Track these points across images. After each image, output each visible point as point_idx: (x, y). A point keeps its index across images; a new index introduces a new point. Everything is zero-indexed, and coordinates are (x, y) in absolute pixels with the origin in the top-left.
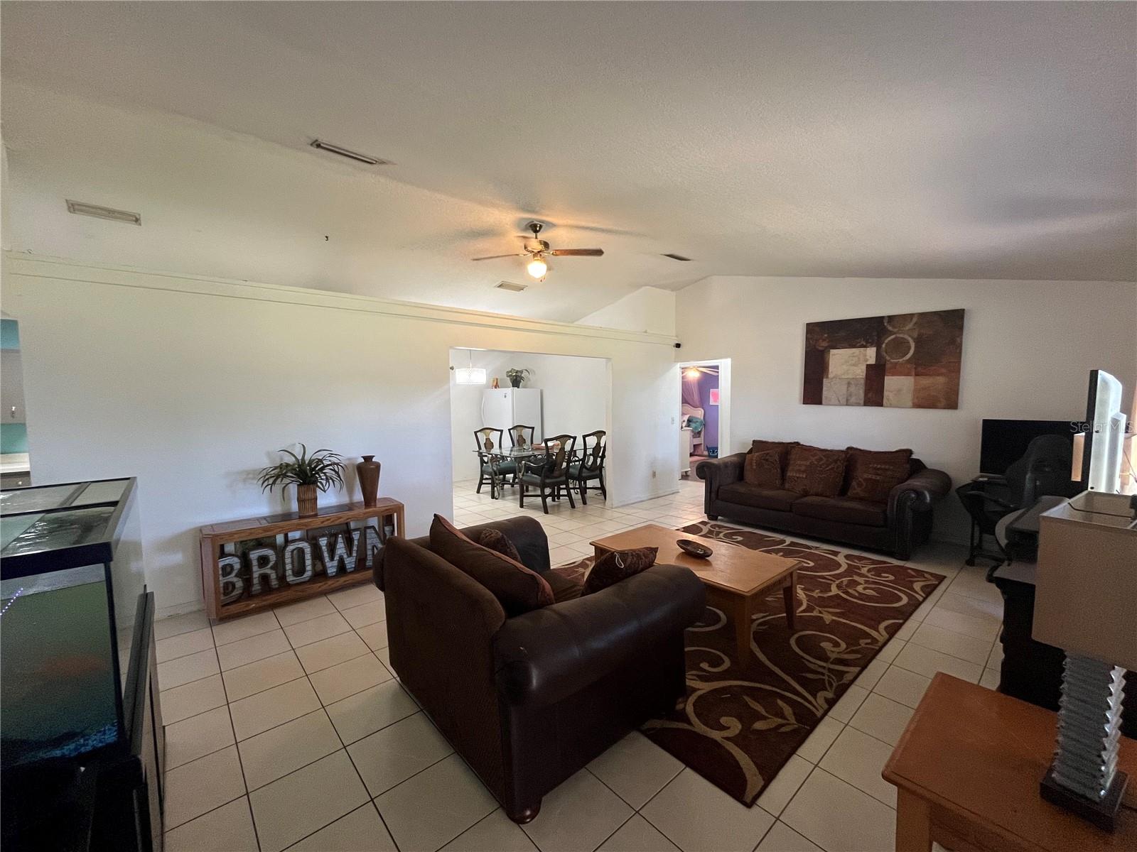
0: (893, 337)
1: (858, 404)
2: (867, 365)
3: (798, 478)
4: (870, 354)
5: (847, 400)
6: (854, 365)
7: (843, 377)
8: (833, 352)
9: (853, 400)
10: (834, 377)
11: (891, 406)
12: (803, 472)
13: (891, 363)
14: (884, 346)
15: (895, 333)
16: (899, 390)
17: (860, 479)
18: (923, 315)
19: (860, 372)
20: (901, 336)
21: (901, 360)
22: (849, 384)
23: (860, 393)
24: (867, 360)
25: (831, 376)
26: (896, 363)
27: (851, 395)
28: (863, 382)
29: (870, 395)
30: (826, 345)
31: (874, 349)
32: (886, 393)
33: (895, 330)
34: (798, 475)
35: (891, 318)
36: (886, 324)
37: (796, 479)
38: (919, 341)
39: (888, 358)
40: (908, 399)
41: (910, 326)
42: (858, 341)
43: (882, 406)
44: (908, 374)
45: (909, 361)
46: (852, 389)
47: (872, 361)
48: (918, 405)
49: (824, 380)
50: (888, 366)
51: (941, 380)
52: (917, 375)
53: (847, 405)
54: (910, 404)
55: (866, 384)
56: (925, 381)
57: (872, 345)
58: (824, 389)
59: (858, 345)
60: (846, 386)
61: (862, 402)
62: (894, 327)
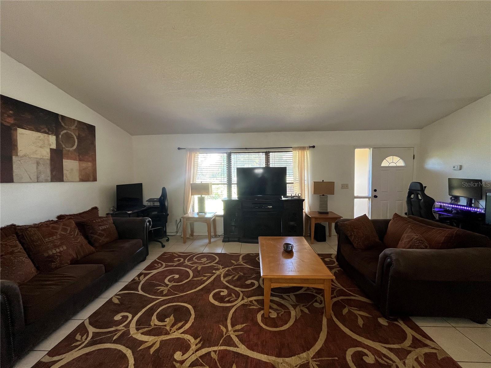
0: (65, 131)
1: (46, 181)
2: (51, 149)
3: (60, 252)
4: (52, 140)
5: (38, 178)
6: (41, 147)
7: (32, 156)
8: (20, 131)
9: (43, 176)
10: (25, 156)
11: (68, 181)
12: (62, 244)
13: (66, 150)
14: (60, 136)
15: (65, 129)
16: (72, 170)
17: (100, 232)
18: (79, 122)
19: (46, 154)
20: (69, 132)
21: (71, 149)
22: (38, 163)
23: (47, 171)
24: (50, 145)
25: (20, 153)
26: (69, 151)
27: (40, 173)
28: (49, 162)
29: (54, 173)
30: (12, 122)
31: (54, 137)
32: (65, 172)
33: (66, 127)
34: (58, 250)
35: (63, 117)
36: (60, 120)
37: (59, 254)
38: (79, 138)
39: (64, 146)
40: (77, 176)
41: (73, 127)
42: (42, 127)
43: (63, 181)
44: (75, 160)
45: (75, 150)
46: (41, 168)
47: (54, 146)
48: (83, 180)
49: (14, 158)
50: (64, 152)
51: (90, 164)
52: (80, 160)
53: (38, 182)
54: (78, 179)
55: (51, 165)
56: (84, 165)
57: (52, 134)
58: (14, 166)
59: (42, 131)
60: (35, 166)
61: (49, 179)
62: (65, 124)
